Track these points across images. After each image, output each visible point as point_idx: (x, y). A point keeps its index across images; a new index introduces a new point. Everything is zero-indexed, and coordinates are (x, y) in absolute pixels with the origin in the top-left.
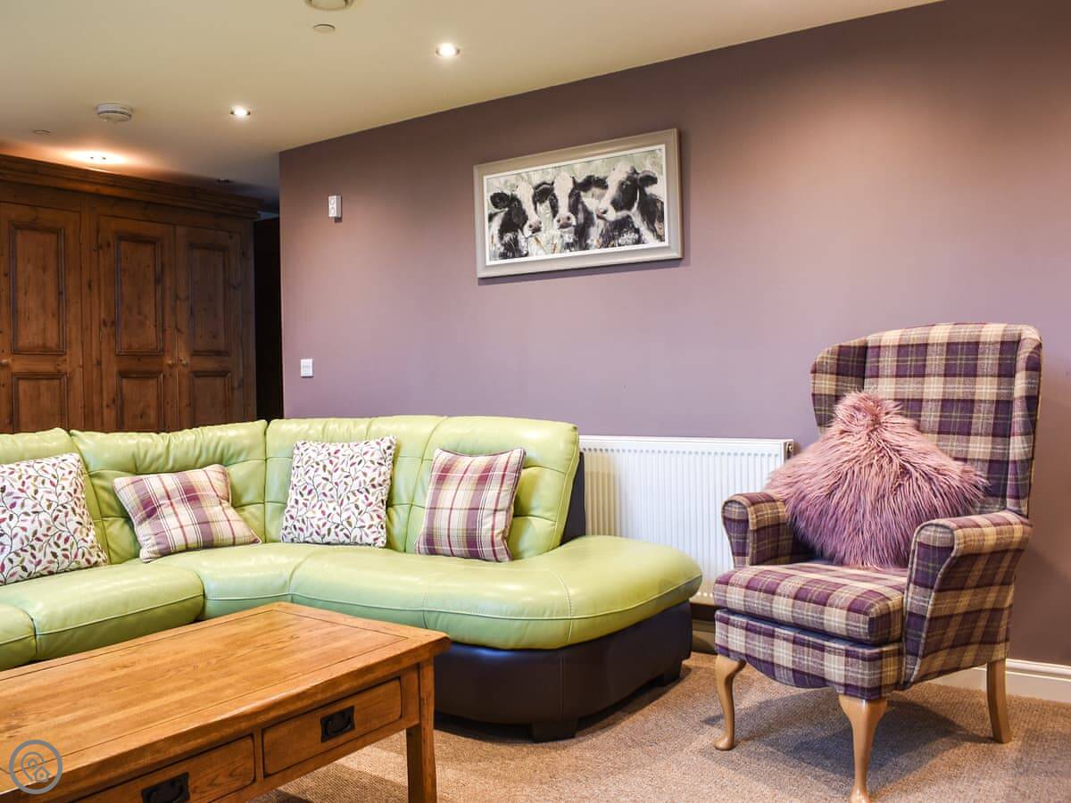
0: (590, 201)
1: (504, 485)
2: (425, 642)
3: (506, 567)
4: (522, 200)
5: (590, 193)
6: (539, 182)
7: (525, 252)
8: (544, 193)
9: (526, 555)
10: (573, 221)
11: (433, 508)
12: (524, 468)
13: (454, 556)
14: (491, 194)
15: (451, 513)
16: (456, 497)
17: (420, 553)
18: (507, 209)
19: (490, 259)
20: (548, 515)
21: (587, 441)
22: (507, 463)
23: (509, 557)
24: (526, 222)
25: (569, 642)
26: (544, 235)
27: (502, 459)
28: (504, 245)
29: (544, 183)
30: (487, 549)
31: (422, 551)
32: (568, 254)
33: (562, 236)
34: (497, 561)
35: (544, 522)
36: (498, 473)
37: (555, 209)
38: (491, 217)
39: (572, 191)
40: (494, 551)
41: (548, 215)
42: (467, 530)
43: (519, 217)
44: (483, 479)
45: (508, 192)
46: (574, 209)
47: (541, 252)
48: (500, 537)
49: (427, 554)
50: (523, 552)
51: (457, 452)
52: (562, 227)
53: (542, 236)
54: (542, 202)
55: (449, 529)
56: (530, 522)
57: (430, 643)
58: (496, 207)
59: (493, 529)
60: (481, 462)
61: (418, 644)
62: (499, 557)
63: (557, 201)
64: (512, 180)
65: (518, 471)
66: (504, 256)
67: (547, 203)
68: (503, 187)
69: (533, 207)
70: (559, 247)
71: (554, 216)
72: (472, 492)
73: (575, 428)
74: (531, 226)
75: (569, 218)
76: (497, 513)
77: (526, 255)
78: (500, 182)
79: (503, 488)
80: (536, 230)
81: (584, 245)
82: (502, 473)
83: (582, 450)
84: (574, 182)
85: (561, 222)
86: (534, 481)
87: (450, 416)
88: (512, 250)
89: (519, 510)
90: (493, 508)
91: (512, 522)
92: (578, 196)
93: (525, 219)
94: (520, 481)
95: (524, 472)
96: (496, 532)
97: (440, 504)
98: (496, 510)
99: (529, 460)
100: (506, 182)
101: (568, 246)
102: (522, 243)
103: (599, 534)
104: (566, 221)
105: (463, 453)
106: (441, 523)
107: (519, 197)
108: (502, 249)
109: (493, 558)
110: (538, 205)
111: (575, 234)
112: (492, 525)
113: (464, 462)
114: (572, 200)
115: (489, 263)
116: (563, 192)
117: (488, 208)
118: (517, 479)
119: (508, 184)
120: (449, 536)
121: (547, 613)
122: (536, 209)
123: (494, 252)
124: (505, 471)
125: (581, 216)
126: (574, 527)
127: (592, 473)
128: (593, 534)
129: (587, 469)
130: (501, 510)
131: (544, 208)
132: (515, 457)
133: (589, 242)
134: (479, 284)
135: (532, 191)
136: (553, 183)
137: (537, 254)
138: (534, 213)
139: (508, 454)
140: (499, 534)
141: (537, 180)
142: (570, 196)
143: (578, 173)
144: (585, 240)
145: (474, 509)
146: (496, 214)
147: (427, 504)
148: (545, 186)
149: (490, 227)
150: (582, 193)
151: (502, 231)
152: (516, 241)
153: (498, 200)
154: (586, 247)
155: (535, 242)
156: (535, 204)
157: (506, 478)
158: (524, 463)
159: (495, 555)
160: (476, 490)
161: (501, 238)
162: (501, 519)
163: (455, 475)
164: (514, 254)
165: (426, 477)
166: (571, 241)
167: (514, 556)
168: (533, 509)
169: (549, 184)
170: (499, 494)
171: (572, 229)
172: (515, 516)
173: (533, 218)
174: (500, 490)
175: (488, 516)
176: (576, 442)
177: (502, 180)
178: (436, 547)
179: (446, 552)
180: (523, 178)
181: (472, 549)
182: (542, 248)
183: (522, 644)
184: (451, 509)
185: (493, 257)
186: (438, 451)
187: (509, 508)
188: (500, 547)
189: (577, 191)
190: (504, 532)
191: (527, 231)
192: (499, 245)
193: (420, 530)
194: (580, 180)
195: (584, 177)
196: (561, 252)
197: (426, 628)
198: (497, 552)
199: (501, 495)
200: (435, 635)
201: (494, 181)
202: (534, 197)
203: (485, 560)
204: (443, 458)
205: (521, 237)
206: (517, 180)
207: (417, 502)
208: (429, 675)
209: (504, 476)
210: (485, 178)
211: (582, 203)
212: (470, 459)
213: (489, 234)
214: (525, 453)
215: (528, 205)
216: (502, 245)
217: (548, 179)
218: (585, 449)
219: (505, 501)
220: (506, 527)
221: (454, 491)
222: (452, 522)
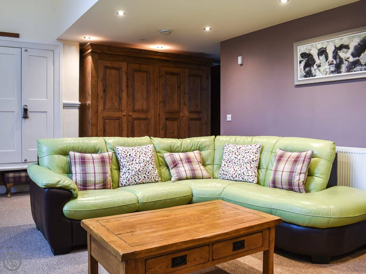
0: (342, 54)
1: (304, 164)
2: (272, 220)
3: (304, 195)
4: (313, 55)
5: (342, 51)
6: (320, 48)
7: (314, 75)
8: (322, 52)
9: (312, 191)
10: (335, 62)
11: (276, 171)
12: (312, 158)
13: (283, 189)
14: (301, 53)
15: (282, 173)
16: (285, 168)
17: (270, 187)
18: (307, 59)
20: (321, 176)
21: (339, 149)
22: (306, 155)
23: (305, 191)
24: (314, 64)
25: (329, 227)
26: (322, 68)
27: (304, 154)
28: (306, 72)
29: (322, 48)
30: (296, 188)
31: (271, 186)
32: (332, 75)
33: (330, 68)
34: (300, 192)
35: (319, 179)
36: (302, 159)
37: (327, 58)
38: (300, 62)
39: (334, 50)
40: (299, 188)
41: (324, 60)
42: (289, 180)
43: (312, 61)
44: (296, 161)
45: (308, 52)
46: (335, 57)
47: (321, 74)
48: (302, 183)
50: (311, 190)
51: (286, 150)
52: (330, 65)
54: (321, 55)
55: (281, 179)
56: (314, 179)
57: (274, 220)
58: (303, 58)
59: (299, 180)
60: (295, 154)
61: (270, 220)
62: (301, 191)
63: (328, 55)
64: (309, 47)
65: (310, 159)
66: (305, 76)
67: (324, 56)
68: (305, 50)
69: (318, 57)
70: (328, 73)
71: (327, 61)
72: (291, 166)
73: (334, 143)
74: (317, 65)
75: (333, 61)
76: (301, 174)
77: (315, 76)
78: (304, 49)
79: (304, 165)
80: (319, 66)
81: (339, 71)
83: (337, 152)
84: (335, 47)
85: (329, 63)
86: (316, 163)
87: (283, 136)
88: (309, 74)
89: (310, 174)
90: (300, 172)
91: (307, 179)
92: (337, 53)
93: (314, 62)
94: (311, 163)
95: (312, 159)
96: (300, 181)
97: (278, 169)
99: (314, 154)
100: (307, 48)
101: (332, 72)
102: (313, 71)
103: (342, 185)
104: (331, 62)
105: (288, 151)
106: (279, 176)
107: (312, 54)
108: (305, 74)
109: (299, 191)
110: (320, 56)
111: (335, 67)
112: (300, 178)
113: (289, 154)
114: (334, 54)
115: (299, 79)
116: (330, 52)
117: (299, 58)
118: (310, 162)
119: (308, 49)
120: (281, 182)
121: (321, 214)
122: (319, 58)
123: (302, 75)
124: (305, 158)
125: (338, 60)
126: (332, 182)
127: (340, 161)
128: (340, 185)
129: (339, 159)
130: (303, 173)
131: (323, 58)
132: (309, 153)
133: (341, 70)
134: (295, 87)
135: (317, 51)
136: (326, 48)
137: (319, 76)
138: (318, 59)
139: (306, 152)
140: (301, 182)
141: (319, 46)
142: (333, 53)
143: (337, 44)
144: (340, 69)
145: (292, 172)
146: (302, 61)
147: (273, 169)
148: (323, 49)
149: (300, 66)
150: (338, 51)
151: (305, 67)
152: (310, 71)
153: (303, 55)
154: (340, 72)
155: (319, 71)
156: (318, 56)
157: (305, 161)
158: (313, 156)
160: (293, 165)
161: (304, 69)
162: (302, 177)
163: (285, 159)
164: (309, 76)
165: (273, 159)
166: (334, 70)
167: (307, 191)
168: (315, 174)
169: (324, 48)
170: (302, 167)
171: (334, 65)
172: (308, 176)
173: (318, 62)
174: (303, 165)
175: (297, 175)
176: (334, 149)
177: (305, 48)
178: (276, 185)
179: (280, 188)
180: (313, 46)
181: (290, 187)
182: (321, 73)
183: (310, 225)
184: (283, 171)
185: (301, 77)
186: (278, 150)
187: (306, 172)
188: (302, 187)
189: (336, 51)
190: (303, 181)
191: (315, 67)
192: (303, 72)
193: (270, 178)
194: (337, 46)
195: (340, 45)
196: (329, 75)
197: (272, 214)
198: (300, 189)
199: (303, 167)
200: (276, 218)
201: (302, 48)
202: (318, 53)
203: (295, 192)
204: (280, 152)
205: (312, 69)
206: (311, 47)
207: (269, 168)
208: (273, 232)
210: (298, 47)
211: (339, 55)
212: (291, 153)
213: (300, 68)
214: (313, 152)
215: (316, 57)
216: (305, 72)
217: (324, 46)
218: (338, 152)
219: (304, 170)
220: (304, 180)
221: (284, 165)
222: (283, 176)
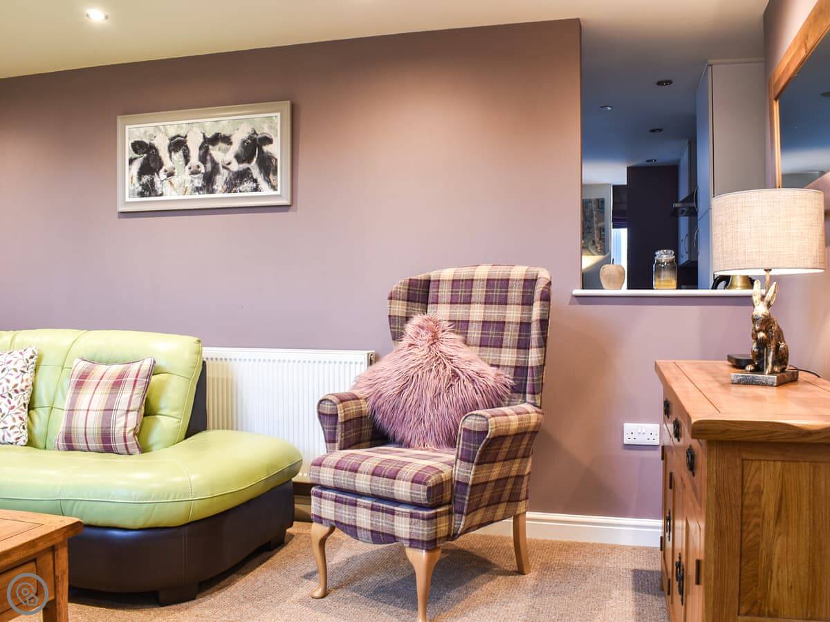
0: (217, 153)
1: (136, 389)
2: (58, 527)
3: (137, 458)
4: (159, 148)
5: (217, 147)
6: (174, 135)
7: (160, 193)
8: (178, 144)
9: (154, 448)
10: (202, 169)
11: (72, 410)
12: (154, 374)
13: (90, 451)
14: (132, 141)
15: (87, 414)
16: (93, 401)
17: (59, 449)
18: (145, 155)
19: (129, 197)
20: (173, 414)
21: (209, 352)
22: (139, 370)
23: (140, 450)
24: (161, 168)
25: (190, 520)
26: (177, 179)
27: (135, 367)
28: (142, 185)
29: (179, 136)
30: (119, 445)
31: (61, 447)
32: (197, 196)
33: (192, 181)
34: (129, 454)
35: (171, 419)
36: (131, 379)
37: (187, 158)
38: (131, 161)
39: (203, 144)
40: (126, 445)
41: (181, 163)
42: (102, 428)
43: (156, 163)
44: (117, 384)
45: (147, 141)
46: (203, 158)
47: (174, 193)
48: (132, 433)
49: (65, 450)
50: (152, 445)
51: (93, 361)
52: (193, 173)
53: (174, 179)
54: (176, 151)
55: (85, 428)
56: (157, 419)
57: (64, 527)
58: (136, 152)
59: (125, 427)
60: (115, 369)
61: (54, 529)
62: (131, 451)
63: (189, 152)
64: (151, 131)
65: (149, 377)
66: (142, 194)
67: (181, 152)
68: (142, 136)
69: (168, 155)
70: (189, 190)
71: (186, 164)
72: (108, 395)
73: (199, 341)
74: (166, 171)
75: (198, 167)
76: (130, 414)
77: (161, 195)
78: (140, 133)
79: (135, 392)
80: (171, 174)
81: (210, 189)
82: (134, 379)
83: (205, 360)
84: (204, 136)
85: (192, 169)
86: (163, 385)
87: (89, 329)
88: (149, 190)
89: (149, 410)
90: (126, 408)
91: (142, 424)
92: (207, 150)
93: (161, 165)
94: (150, 385)
95: (153, 378)
96: (128, 429)
97: (77, 407)
98: (128, 411)
99: (158, 368)
100: (145, 132)
101: (198, 190)
102: (158, 184)
103: (218, 428)
104: (196, 168)
105: (100, 362)
106: (79, 423)
107: (156, 146)
108: (140, 189)
109: (126, 452)
110: (173, 153)
111: (203, 180)
112: (124, 424)
113: (101, 369)
114: (202, 152)
115: (128, 199)
116: (194, 144)
117: (129, 153)
118: (148, 384)
119: (148, 134)
120: (85, 434)
121: (172, 496)
122: (171, 157)
123: (134, 190)
124: (137, 377)
125: (209, 165)
126: (197, 423)
127: (213, 379)
128: (214, 428)
129: (209, 374)
130: (132, 411)
131: (178, 156)
132: (146, 365)
133: (215, 187)
134: (119, 217)
135: (168, 142)
136: (186, 137)
137: (170, 195)
138: (169, 159)
139: (140, 363)
140: (131, 431)
142: (200, 148)
143: (207, 129)
144: (212, 185)
145: (108, 410)
146: (135, 159)
147: (66, 406)
148: (179, 138)
149: (130, 169)
150: (210, 147)
151: (142, 173)
152: (152, 183)
153: (138, 146)
154: (213, 192)
155: (169, 185)
156: (170, 152)
157: (137, 383)
158: (154, 371)
159: (127, 449)
160: (110, 394)
161: (140, 179)
162: (133, 418)
163: (92, 381)
164: (150, 193)
165: (66, 383)
166: (200, 185)
167: (144, 449)
168: (161, 409)
169: (182, 137)
170: (131, 396)
171: (201, 176)
172: (145, 415)
173: (168, 164)
174: (132, 393)
175: (121, 416)
176: (199, 353)
177: (142, 130)
178: (74, 444)
179: (82, 448)
180: (160, 130)
181: (107, 445)
182: (175, 190)
183: (150, 523)
184: (88, 410)
185: (132, 194)
186: (77, 360)
187: (140, 408)
188: (132, 442)
189: (206, 145)
190: (135, 429)
191: (162, 175)
192: (137, 185)
193: (59, 428)
194: (209, 136)
195: (213, 133)
196: (191, 194)
197: (64, 515)
198: (129, 446)
199: (134, 397)
201: (134, 130)
202: (169, 147)
203: (119, 454)
204: (81, 366)
205: (157, 180)
206: (155, 131)
207: (57, 405)
208: (63, 556)
209: (136, 381)
210: (127, 127)
211: (211, 155)
212: (108, 367)
213: (129, 175)
214: (155, 362)
215: (164, 153)
216: (140, 185)
217: (183, 133)
218: (207, 359)
219: (137, 402)
220: (137, 424)
221: (91, 395)
222: (88, 422)
